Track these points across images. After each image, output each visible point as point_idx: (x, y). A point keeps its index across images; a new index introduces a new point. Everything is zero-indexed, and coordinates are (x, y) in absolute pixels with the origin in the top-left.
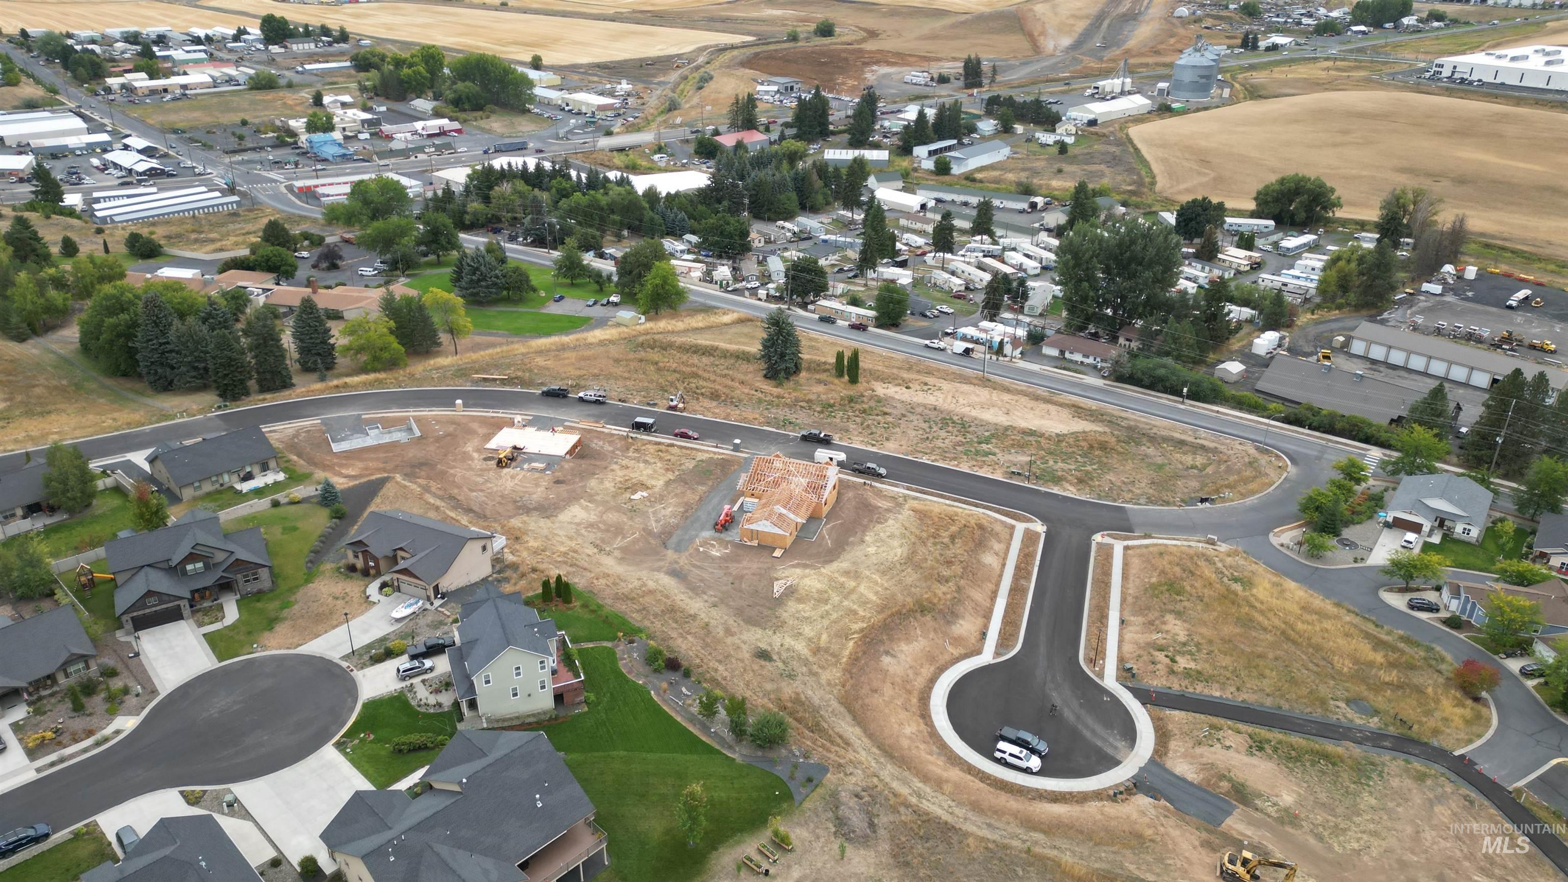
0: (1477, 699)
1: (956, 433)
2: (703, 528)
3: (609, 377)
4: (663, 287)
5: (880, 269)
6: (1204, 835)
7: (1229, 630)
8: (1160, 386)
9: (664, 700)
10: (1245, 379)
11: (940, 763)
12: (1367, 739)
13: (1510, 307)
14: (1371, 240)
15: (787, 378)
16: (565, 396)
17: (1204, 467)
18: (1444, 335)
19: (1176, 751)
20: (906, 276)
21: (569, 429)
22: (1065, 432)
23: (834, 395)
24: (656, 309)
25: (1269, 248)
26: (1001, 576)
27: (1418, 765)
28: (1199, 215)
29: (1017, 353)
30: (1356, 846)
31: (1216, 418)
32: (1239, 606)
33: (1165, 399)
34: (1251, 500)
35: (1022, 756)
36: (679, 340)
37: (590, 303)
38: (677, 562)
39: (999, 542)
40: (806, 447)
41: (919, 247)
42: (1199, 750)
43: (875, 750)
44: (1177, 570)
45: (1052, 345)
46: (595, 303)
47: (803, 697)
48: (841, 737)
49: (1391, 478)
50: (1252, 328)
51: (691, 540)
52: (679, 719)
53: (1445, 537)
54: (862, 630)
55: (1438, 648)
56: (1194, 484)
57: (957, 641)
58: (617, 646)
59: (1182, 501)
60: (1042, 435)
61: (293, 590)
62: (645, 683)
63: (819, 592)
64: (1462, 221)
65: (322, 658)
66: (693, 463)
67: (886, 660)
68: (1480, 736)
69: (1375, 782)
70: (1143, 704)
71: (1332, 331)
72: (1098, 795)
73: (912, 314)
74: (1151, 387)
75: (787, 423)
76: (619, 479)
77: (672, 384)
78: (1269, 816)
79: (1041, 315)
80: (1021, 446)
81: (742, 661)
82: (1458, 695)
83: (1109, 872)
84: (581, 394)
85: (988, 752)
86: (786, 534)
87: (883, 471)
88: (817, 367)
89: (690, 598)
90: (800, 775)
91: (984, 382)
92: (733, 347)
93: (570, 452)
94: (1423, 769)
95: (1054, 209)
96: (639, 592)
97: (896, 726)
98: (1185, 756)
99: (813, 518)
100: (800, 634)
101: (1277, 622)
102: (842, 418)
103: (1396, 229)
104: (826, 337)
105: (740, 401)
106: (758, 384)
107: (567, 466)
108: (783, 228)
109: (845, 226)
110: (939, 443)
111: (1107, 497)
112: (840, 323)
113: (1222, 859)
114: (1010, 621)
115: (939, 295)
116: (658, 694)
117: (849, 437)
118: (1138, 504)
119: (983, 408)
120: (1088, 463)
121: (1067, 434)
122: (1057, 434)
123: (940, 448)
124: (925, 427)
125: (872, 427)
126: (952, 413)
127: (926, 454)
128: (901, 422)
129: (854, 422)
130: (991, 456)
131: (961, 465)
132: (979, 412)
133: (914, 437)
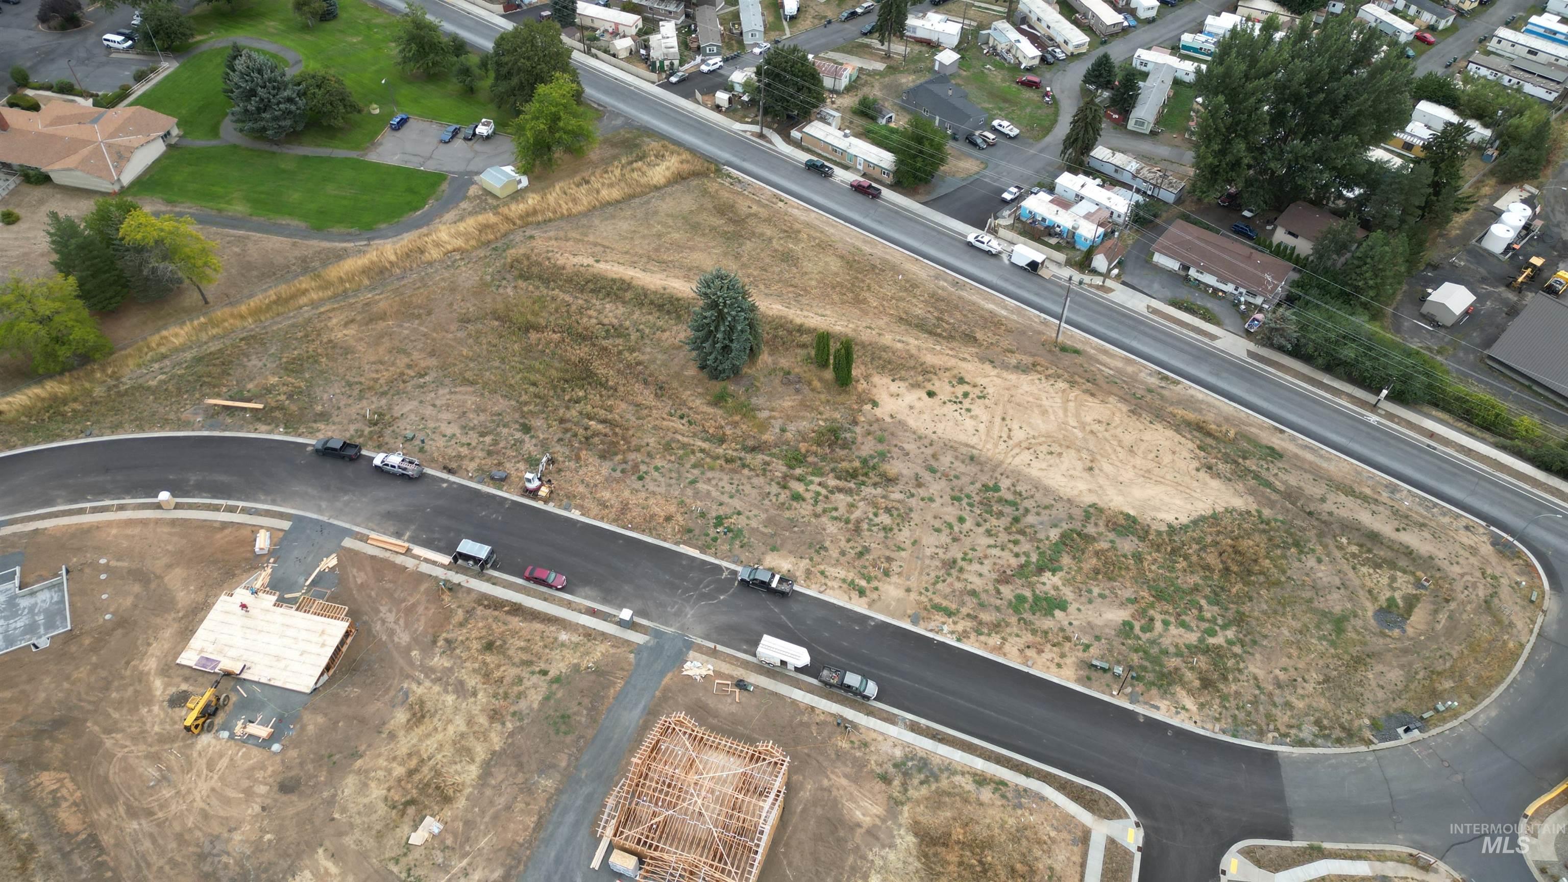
1: (1003, 537)
5: (913, 20)
10: (1473, 336)
22: (1184, 520)
24: (547, 159)
29: (1114, 265)
31: (1429, 451)
34: (1485, 709)
37: (448, 132)
40: (746, 607)
45: (1170, 254)
46: (455, 133)
56: (1395, 675)
59: (1374, 726)
60: (1144, 533)
66: (547, 681)
73: (955, 138)
75: (721, 531)
76: (398, 768)
79: (1153, 133)
88: (787, 340)
93: (324, 677)
102: (815, 501)
104: (814, 216)
106: (686, 395)
107: (312, 727)
110: (972, 575)
111: (1248, 728)
112: (837, 178)
115: (999, 81)
117: (822, 567)
118: (1301, 743)
119: (1051, 453)
120: (1220, 621)
121: (1187, 526)
122: (1170, 526)
123: (973, 593)
124: (952, 520)
125: (865, 526)
126: (1000, 470)
127: (950, 614)
128: (913, 502)
129: (835, 514)
130: (1058, 613)
131: (1007, 647)
132: (1044, 465)
133: (932, 557)
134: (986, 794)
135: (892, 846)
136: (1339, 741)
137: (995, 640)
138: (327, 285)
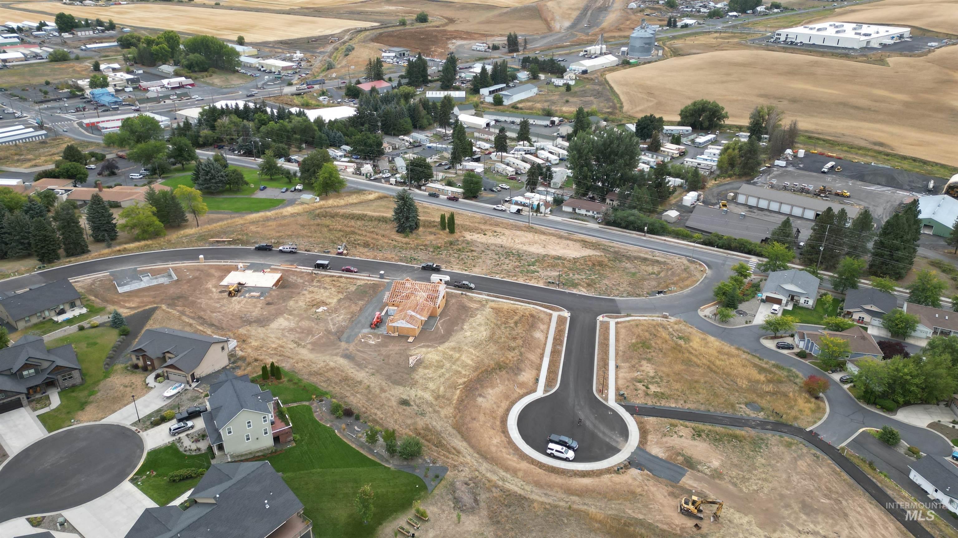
0: (817, 398)
1: (515, 260)
2: (363, 327)
3: (298, 236)
4: (330, 179)
5: (464, 163)
6: (670, 489)
7: (678, 367)
8: (631, 227)
9: (344, 435)
10: (680, 220)
11: (515, 459)
12: (758, 425)
13: (824, 172)
14: (745, 137)
15: (411, 232)
16: (270, 250)
17: (659, 273)
18: (788, 190)
19: (651, 441)
20: (480, 167)
21: (274, 270)
22: (578, 256)
23: (440, 241)
24: (327, 193)
25: (689, 143)
26: (545, 344)
27: (787, 438)
28: (649, 125)
29: (548, 211)
30: (755, 488)
31: (664, 244)
32: (683, 353)
33: (634, 234)
34: (686, 291)
35: (563, 451)
36: (342, 211)
37: (284, 190)
38: (347, 349)
39: (544, 324)
40: (425, 274)
41: (487, 149)
42: (665, 439)
43: (475, 455)
44: (647, 334)
45: (568, 205)
46: (287, 190)
47: (430, 426)
48: (454, 449)
49: (763, 274)
50: (682, 190)
51: (356, 335)
52: (354, 446)
53: (795, 306)
54: (464, 383)
55: (794, 370)
56: (654, 283)
57: (521, 385)
58: (312, 404)
59: (648, 293)
60: (565, 259)
61: (97, 383)
62: (331, 426)
63: (438, 361)
64: (795, 124)
65: (118, 426)
66: (355, 287)
67: (480, 400)
68: (820, 419)
69: (764, 450)
70: (632, 415)
71: (727, 190)
72: (608, 471)
73: (485, 190)
74: (626, 227)
75: (413, 259)
76: (308, 300)
77: (339, 239)
78: (706, 474)
79: (561, 188)
80: (553, 266)
81: (392, 407)
82: (807, 396)
83: (617, 516)
84: (281, 248)
85: (543, 450)
86: (416, 328)
87: (472, 286)
88: (429, 224)
89: (357, 371)
90: (431, 474)
91: (530, 229)
92: (376, 214)
93: (276, 285)
94: (790, 440)
95: (565, 124)
96: (325, 369)
97: (488, 439)
98: (657, 443)
99: (432, 317)
100: (427, 388)
101: (705, 361)
102: (446, 255)
103: (759, 130)
104: (434, 206)
105: (382, 247)
106: (393, 236)
107: (274, 293)
108: (403, 140)
109: (442, 138)
110: (505, 267)
111: (604, 294)
112: (442, 197)
113: (681, 502)
114: (552, 371)
115: (500, 178)
116: (340, 431)
118: (623, 297)
119: (530, 245)
120: (592, 274)
121: (580, 258)
122: (573, 258)
123: (506, 270)
124: (496, 258)
125: (465, 259)
126: (512, 249)
127: (498, 274)
128: (481, 255)
129: (453, 257)
130: (536, 273)
131: (519, 280)
132: (528, 247)
133: (490, 264)
136: (636, 297)
137: (515, 278)
138: (246, 220)
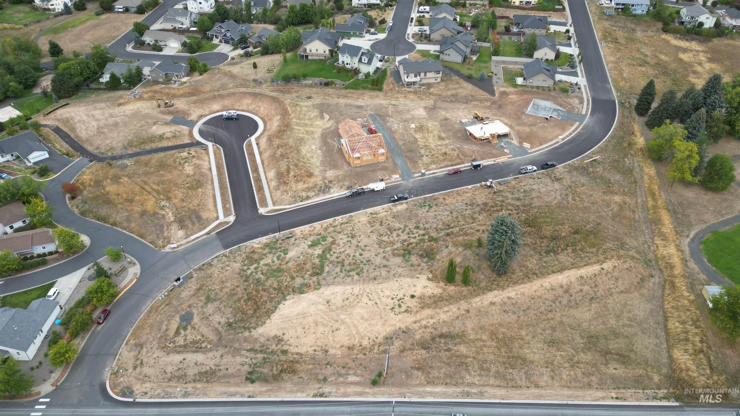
38: (366, 111)
51: (373, 121)
58: (345, 83)
70: (198, 141)
78: (160, 122)
81: (313, 94)
89: (347, 102)
94: (109, 153)
96: (361, 97)
117: (389, 213)
118: (216, 257)
119: (347, 299)
120: (254, 274)
121: (279, 304)
122: (286, 300)
123: (340, 233)
124: (364, 253)
125: (388, 233)
126: (362, 281)
127: (342, 224)
128: (381, 250)
129: (401, 230)
130: (310, 243)
131: (320, 226)
132: (347, 292)
133: (360, 236)
134: (304, 194)
135: (319, 171)
136: (203, 265)
137: (325, 226)
